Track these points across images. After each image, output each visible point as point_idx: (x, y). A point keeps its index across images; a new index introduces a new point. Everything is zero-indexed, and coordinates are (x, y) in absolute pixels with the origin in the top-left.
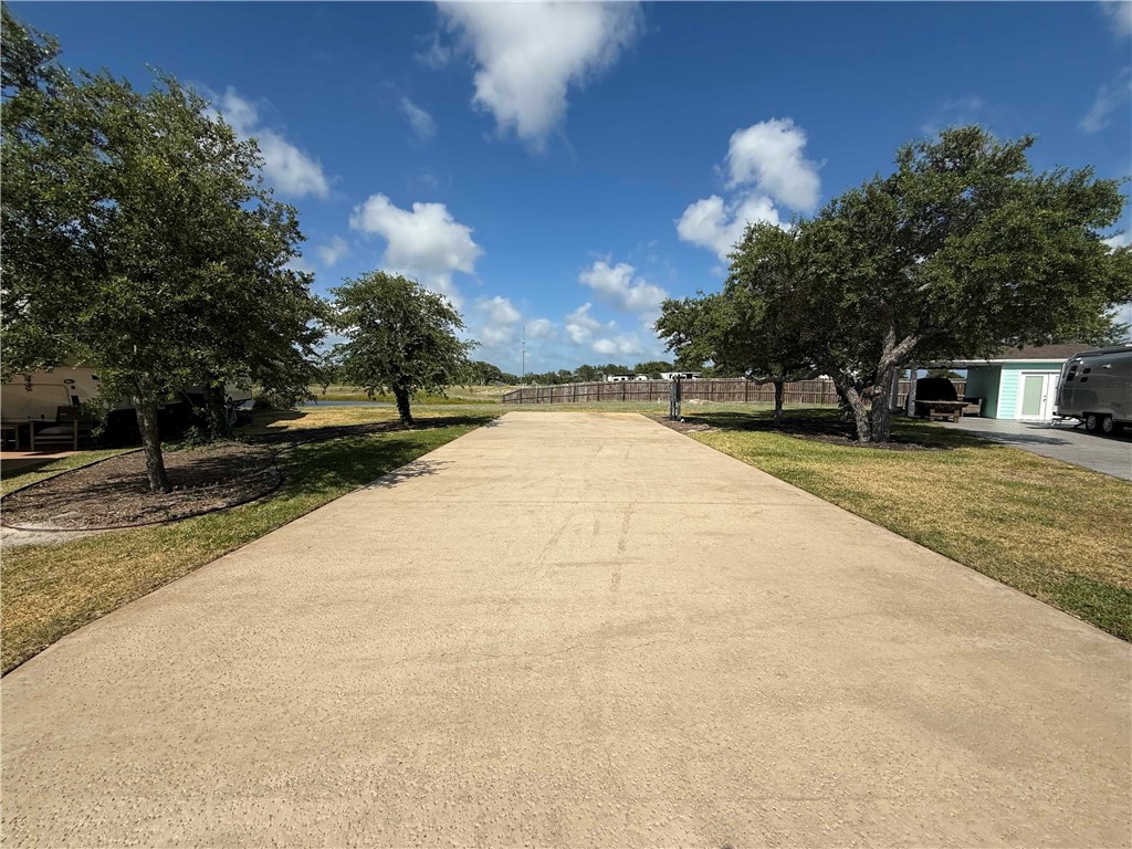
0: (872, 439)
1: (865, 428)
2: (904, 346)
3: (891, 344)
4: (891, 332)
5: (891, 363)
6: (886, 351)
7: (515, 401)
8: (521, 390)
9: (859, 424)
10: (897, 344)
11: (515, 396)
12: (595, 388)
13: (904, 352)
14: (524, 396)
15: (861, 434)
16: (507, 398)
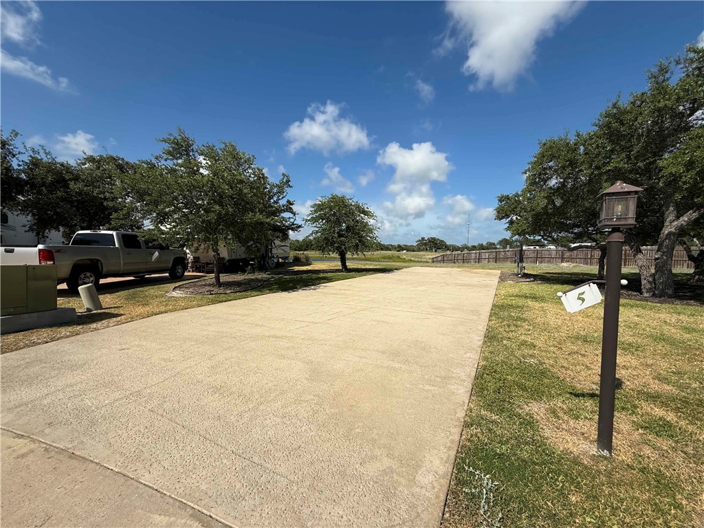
0: (654, 295)
1: (648, 286)
2: (684, 219)
3: (671, 217)
4: (671, 209)
5: (670, 234)
6: (667, 223)
7: (440, 261)
8: (444, 255)
9: (643, 282)
10: (678, 218)
11: (440, 258)
12: (494, 254)
13: (684, 223)
14: (445, 259)
15: (644, 290)
16: (435, 260)
